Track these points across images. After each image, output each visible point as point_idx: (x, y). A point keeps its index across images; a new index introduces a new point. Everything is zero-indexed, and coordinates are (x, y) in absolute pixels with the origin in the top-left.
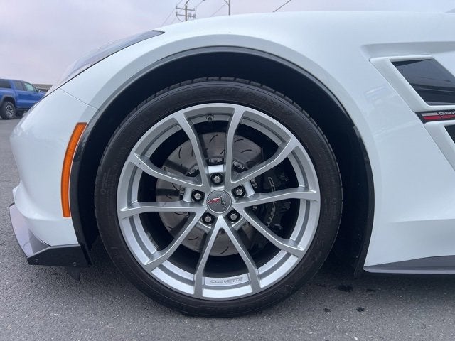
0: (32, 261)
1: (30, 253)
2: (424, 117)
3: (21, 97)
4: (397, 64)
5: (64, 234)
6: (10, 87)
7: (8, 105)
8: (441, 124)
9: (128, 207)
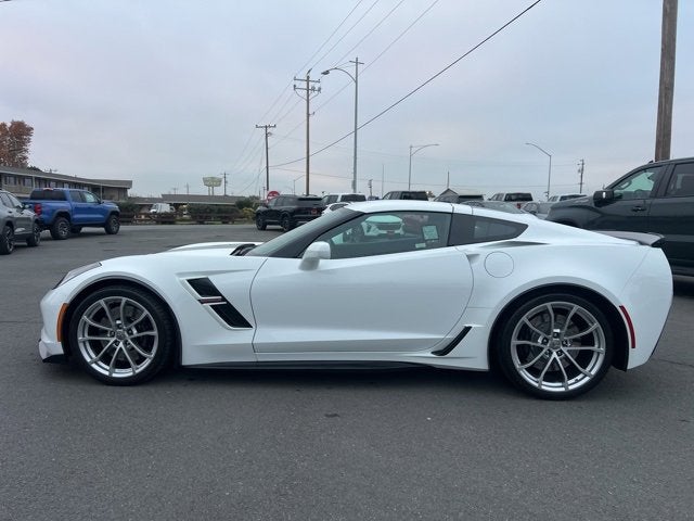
0: (45, 361)
1: (44, 356)
2: (202, 302)
3: (78, 210)
4: (189, 281)
5: (59, 350)
6: (65, 200)
7: (62, 222)
8: (208, 304)
9: (83, 337)
